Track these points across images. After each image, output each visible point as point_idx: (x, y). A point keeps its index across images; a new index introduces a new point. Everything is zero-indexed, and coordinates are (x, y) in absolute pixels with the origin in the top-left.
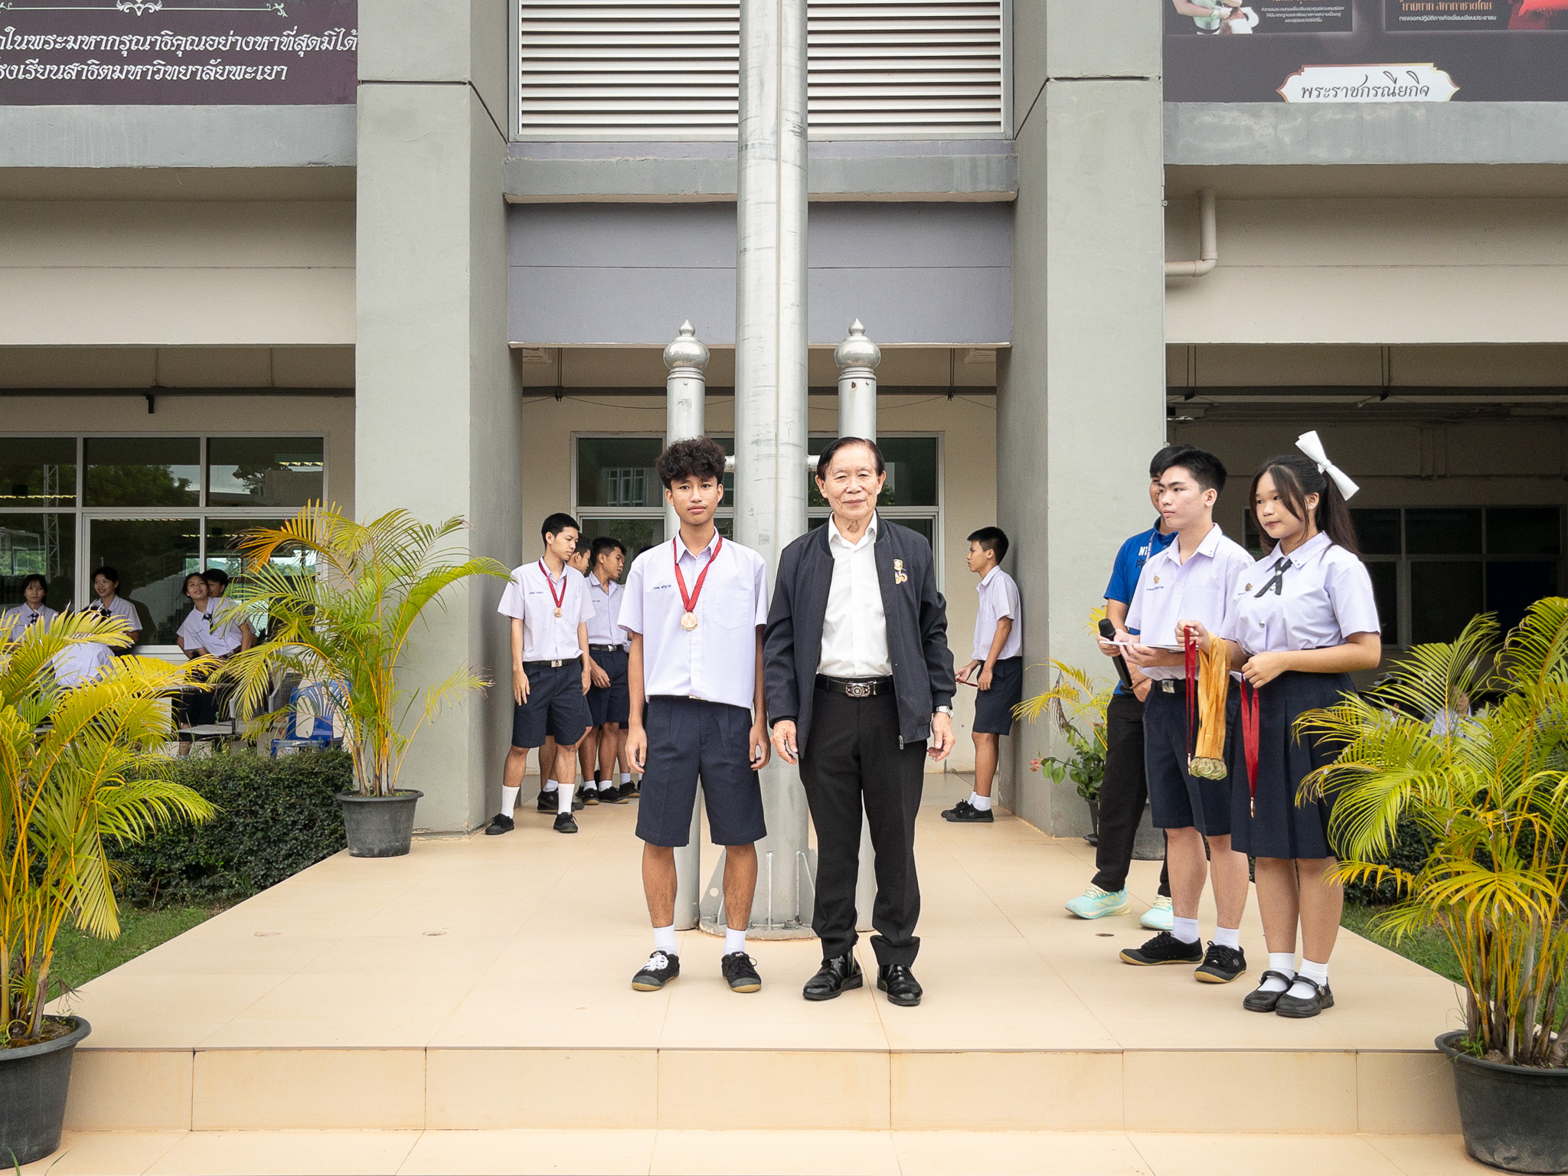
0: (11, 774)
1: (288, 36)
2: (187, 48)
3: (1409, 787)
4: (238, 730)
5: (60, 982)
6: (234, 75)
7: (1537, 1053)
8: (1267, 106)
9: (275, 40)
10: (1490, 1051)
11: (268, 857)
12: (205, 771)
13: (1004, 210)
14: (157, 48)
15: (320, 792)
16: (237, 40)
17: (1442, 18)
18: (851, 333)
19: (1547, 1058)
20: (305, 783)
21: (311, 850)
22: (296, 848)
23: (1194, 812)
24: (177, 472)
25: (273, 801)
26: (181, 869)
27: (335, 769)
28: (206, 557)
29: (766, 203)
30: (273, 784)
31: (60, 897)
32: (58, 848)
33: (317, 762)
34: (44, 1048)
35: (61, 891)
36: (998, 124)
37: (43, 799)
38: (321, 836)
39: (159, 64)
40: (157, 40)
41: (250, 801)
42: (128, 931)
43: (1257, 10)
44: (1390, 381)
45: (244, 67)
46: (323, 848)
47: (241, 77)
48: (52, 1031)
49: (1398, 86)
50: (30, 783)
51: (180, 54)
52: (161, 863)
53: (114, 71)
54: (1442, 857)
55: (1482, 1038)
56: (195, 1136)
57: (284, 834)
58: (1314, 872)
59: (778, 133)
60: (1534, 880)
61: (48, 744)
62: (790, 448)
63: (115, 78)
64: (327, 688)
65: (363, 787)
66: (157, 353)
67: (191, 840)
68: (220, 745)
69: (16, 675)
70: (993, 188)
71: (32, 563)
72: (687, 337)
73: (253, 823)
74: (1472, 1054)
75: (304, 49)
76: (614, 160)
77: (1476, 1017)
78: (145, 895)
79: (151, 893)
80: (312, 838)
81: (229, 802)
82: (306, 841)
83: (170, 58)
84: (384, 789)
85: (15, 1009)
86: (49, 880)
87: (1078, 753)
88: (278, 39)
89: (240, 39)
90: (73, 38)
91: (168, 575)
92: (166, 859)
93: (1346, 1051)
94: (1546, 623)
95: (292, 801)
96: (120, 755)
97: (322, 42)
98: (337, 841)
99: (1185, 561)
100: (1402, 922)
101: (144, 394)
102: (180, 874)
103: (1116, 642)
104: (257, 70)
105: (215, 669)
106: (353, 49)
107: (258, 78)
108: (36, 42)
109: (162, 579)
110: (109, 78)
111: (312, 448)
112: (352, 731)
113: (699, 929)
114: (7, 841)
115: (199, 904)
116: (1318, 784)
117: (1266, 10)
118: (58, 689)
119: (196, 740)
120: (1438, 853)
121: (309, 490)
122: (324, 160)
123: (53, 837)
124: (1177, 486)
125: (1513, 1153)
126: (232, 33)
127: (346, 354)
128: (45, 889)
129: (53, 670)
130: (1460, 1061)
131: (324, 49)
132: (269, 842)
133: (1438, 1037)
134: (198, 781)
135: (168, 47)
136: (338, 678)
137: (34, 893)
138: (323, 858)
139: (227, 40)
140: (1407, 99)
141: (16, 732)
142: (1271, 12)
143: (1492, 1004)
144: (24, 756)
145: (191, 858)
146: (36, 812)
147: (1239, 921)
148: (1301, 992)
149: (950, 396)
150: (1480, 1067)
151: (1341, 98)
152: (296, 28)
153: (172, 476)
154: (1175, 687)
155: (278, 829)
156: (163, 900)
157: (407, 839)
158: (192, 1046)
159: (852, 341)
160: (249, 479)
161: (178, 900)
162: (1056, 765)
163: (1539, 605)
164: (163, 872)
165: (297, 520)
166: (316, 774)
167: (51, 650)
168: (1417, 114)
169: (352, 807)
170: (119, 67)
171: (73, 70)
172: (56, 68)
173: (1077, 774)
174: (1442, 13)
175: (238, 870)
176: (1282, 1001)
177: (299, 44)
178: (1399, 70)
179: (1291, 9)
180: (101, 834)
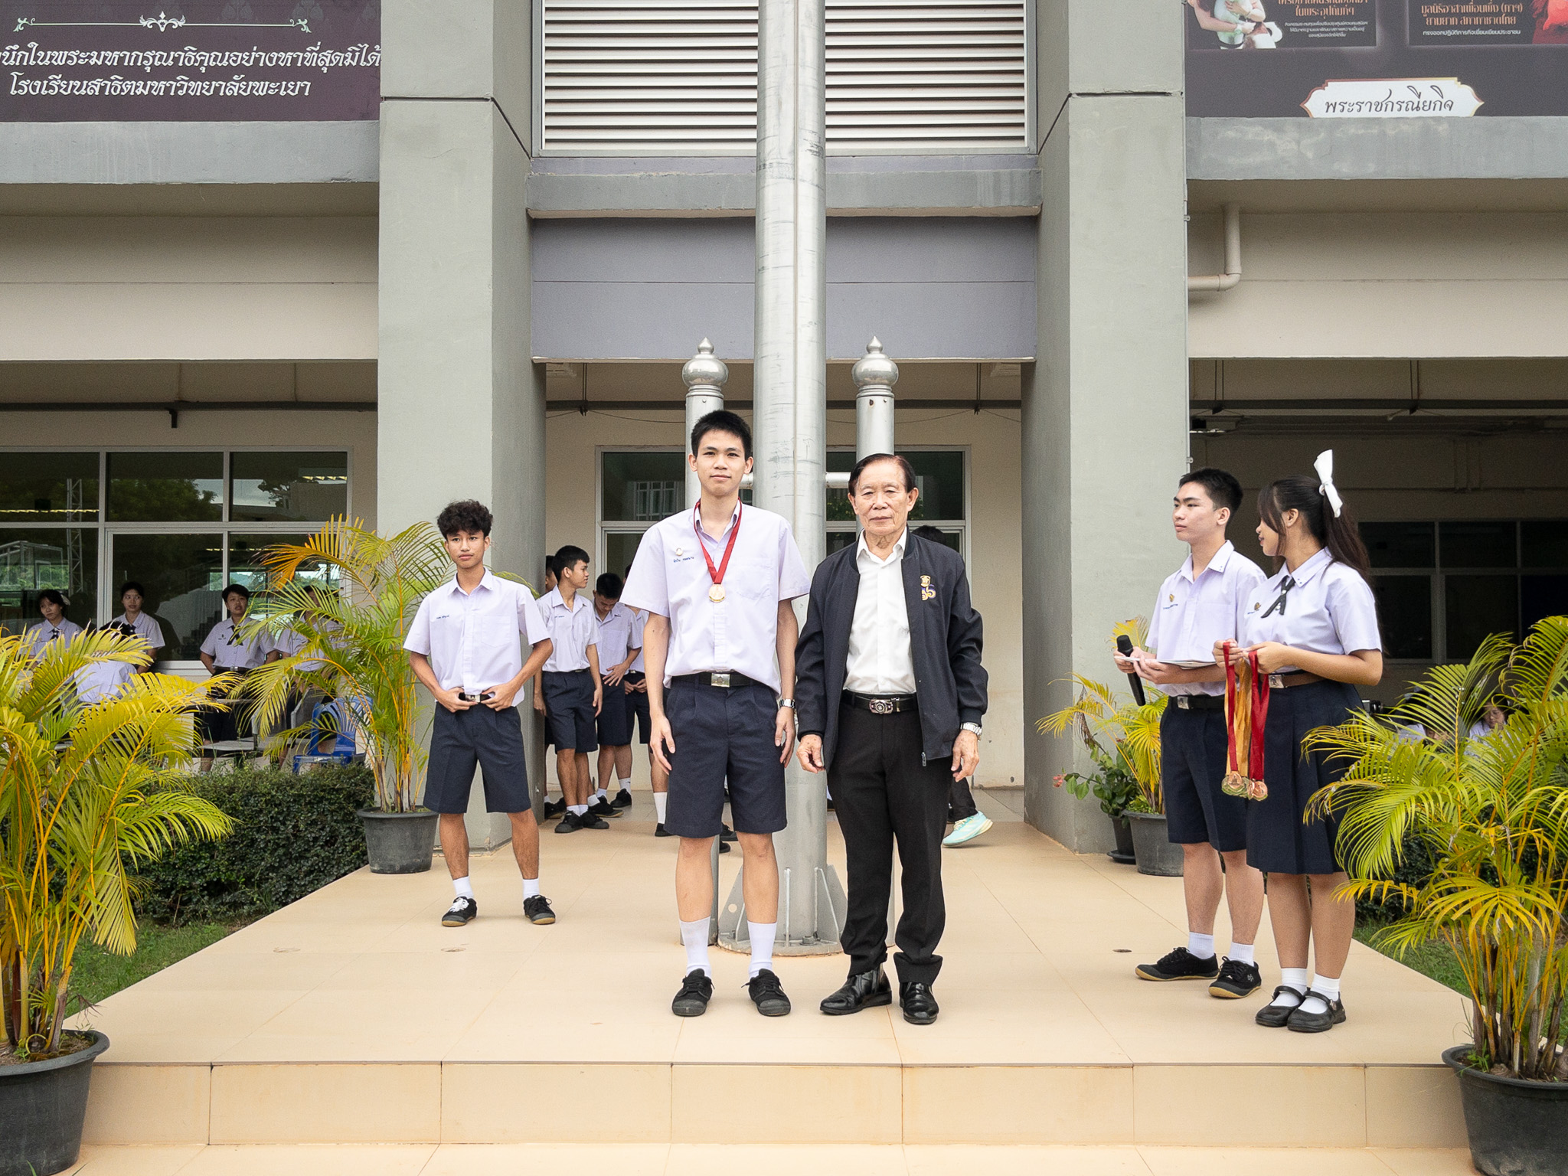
0: (32, 791)
1: (311, 52)
2: (210, 64)
3: (1414, 805)
4: (260, 746)
5: (79, 997)
6: (257, 91)
7: (1544, 1065)
8: (1289, 121)
9: (298, 56)
10: (1496, 1065)
11: (290, 873)
12: (226, 787)
13: (1027, 225)
14: (181, 64)
15: (342, 808)
16: (261, 56)
17: (1465, 33)
18: (869, 350)
19: (1553, 1071)
20: (327, 800)
21: (333, 867)
22: (317, 864)
23: (1208, 828)
24: (202, 485)
25: (294, 817)
26: (202, 886)
27: (356, 785)
28: (229, 571)
29: (784, 222)
30: (295, 801)
31: (79, 912)
32: (78, 864)
33: (339, 778)
34: (62, 1062)
35: (80, 906)
36: (1022, 138)
37: (61, 813)
38: (342, 852)
39: (183, 80)
40: (180, 55)
41: (272, 817)
42: (149, 948)
43: (1280, 25)
44: (1419, 395)
45: (267, 83)
46: (344, 865)
47: (265, 93)
48: (71, 1045)
49: (1422, 100)
50: (51, 800)
51: (203, 70)
52: (182, 880)
53: (137, 87)
54: (1445, 873)
55: (1488, 1052)
56: (212, 1150)
57: (306, 850)
58: (1326, 887)
59: (795, 152)
60: (1538, 896)
61: (69, 761)
62: (808, 465)
63: (138, 93)
64: (349, 704)
65: (384, 803)
66: (181, 368)
67: (212, 857)
68: (242, 762)
69: (37, 693)
70: (1016, 203)
71: (55, 576)
72: (706, 355)
73: (274, 840)
74: (1477, 1068)
75: (327, 65)
76: (637, 175)
77: (1482, 1030)
78: (166, 912)
79: (172, 910)
80: (333, 854)
81: (251, 818)
82: (328, 857)
83: (193, 73)
84: (406, 805)
85: (34, 1024)
86: (68, 895)
87: (1102, 769)
88: (301, 54)
89: (264, 54)
90: (96, 53)
91: (192, 588)
92: (188, 876)
93: (1354, 1065)
94: (1548, 640)
95: (314, 817)
96: (140, 770)
97: (345, 58)
98: (358, 858)
99: (1197, 576)
100: (1407, 935)
101: (167, 409)
102: (201, 891)
103: (1133, 658)
104: (280, 86)
105: (234, 687)
106: (377, 64)
107: (281, 94)
108: (59, 57)
109: (186, 593)
110: (132, 93)
111: (336, 462)
112: (373, 748)
113: (717, 945)
114: (28, 858)
115: (220, 920)
116: (1326, 802)
117: (1290, 25)
118: (80, 706)
119: (218, 756)
120: (1441, 868)
121: (333, 505)
122: (347, 176)
123: (73, 853)
124: (1191, 502)
125: (1518, 1166)
126: (255, 48)
127: (370, 368)
128: (64, 904)
129: (74, 684)
130: (1466, 1074)
131: (347, 64)
132: (290, 859)
133: (1447, 1052)
134: (220, 797)
135: (192, 63)
136: (359, 694)
137: (54, 909)
138: (345, 874)
139: (250, 56)
140: (1431, 113)
141: (35, 751)
142: (1295, 27)
143: (1498, 1016)
144: (44, 773)
145: (212, 875)
146: (55, 828)
147: (1254, 936)
148: (1313, 1007)
149: (977, 410)
150: (1485, 1081)
151: (1365, 113)
152: (319, 43)
153: (197, 488)
154: (1190, 703)
155: (300, 846)
156: (184, 916)
157: (428, 856)
158: (209, 1061)
159: (871, 359)
160: (274, 491)
161: (200, 917)
162: (1079, 781)
163: (1543, 624)
164: (184, 889)
165: (320, 535)
166: (337, 790)
167: (71, 667)
168: (1440, 128)
169: (374, 823)
170: (142, 83)
171: (96, 85)
172: (79, 83)
173: (1101, 789)
174: (1467, 28)
175: (259, 887)
176: (1293, 1016)
177: (322, 60)
178: (1423, 85)
179: (1314, 24)
180: (121, 851)
